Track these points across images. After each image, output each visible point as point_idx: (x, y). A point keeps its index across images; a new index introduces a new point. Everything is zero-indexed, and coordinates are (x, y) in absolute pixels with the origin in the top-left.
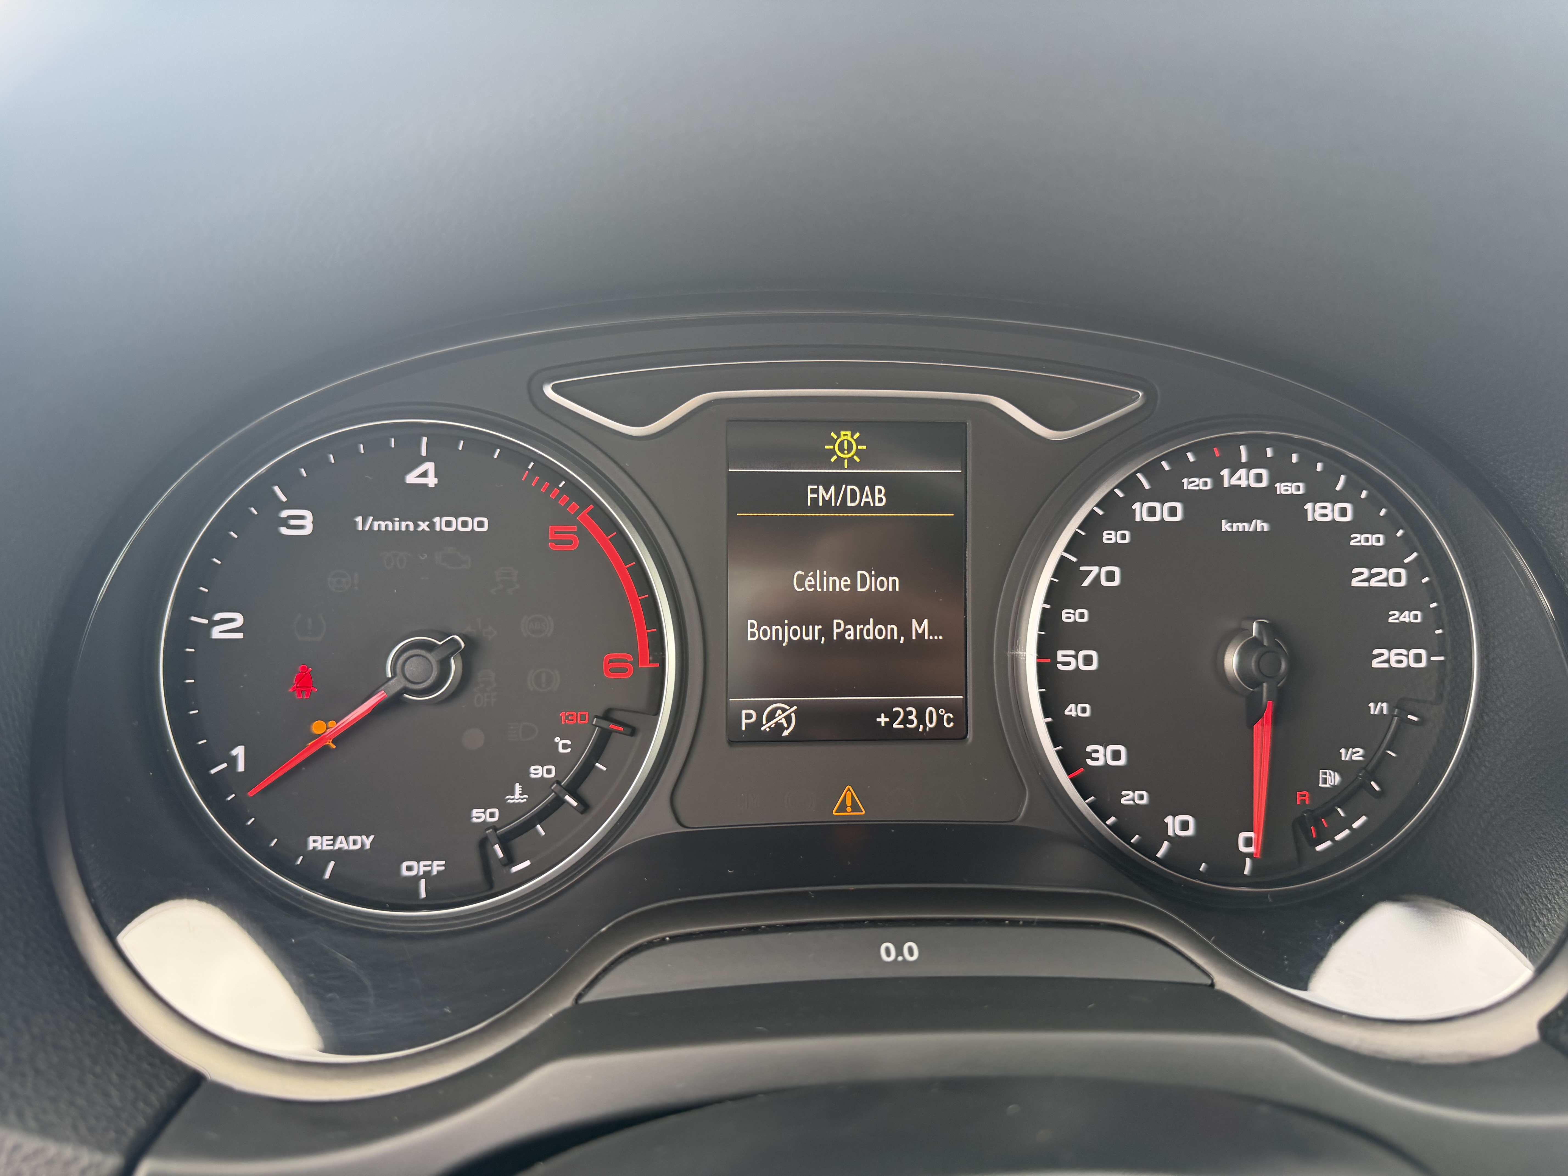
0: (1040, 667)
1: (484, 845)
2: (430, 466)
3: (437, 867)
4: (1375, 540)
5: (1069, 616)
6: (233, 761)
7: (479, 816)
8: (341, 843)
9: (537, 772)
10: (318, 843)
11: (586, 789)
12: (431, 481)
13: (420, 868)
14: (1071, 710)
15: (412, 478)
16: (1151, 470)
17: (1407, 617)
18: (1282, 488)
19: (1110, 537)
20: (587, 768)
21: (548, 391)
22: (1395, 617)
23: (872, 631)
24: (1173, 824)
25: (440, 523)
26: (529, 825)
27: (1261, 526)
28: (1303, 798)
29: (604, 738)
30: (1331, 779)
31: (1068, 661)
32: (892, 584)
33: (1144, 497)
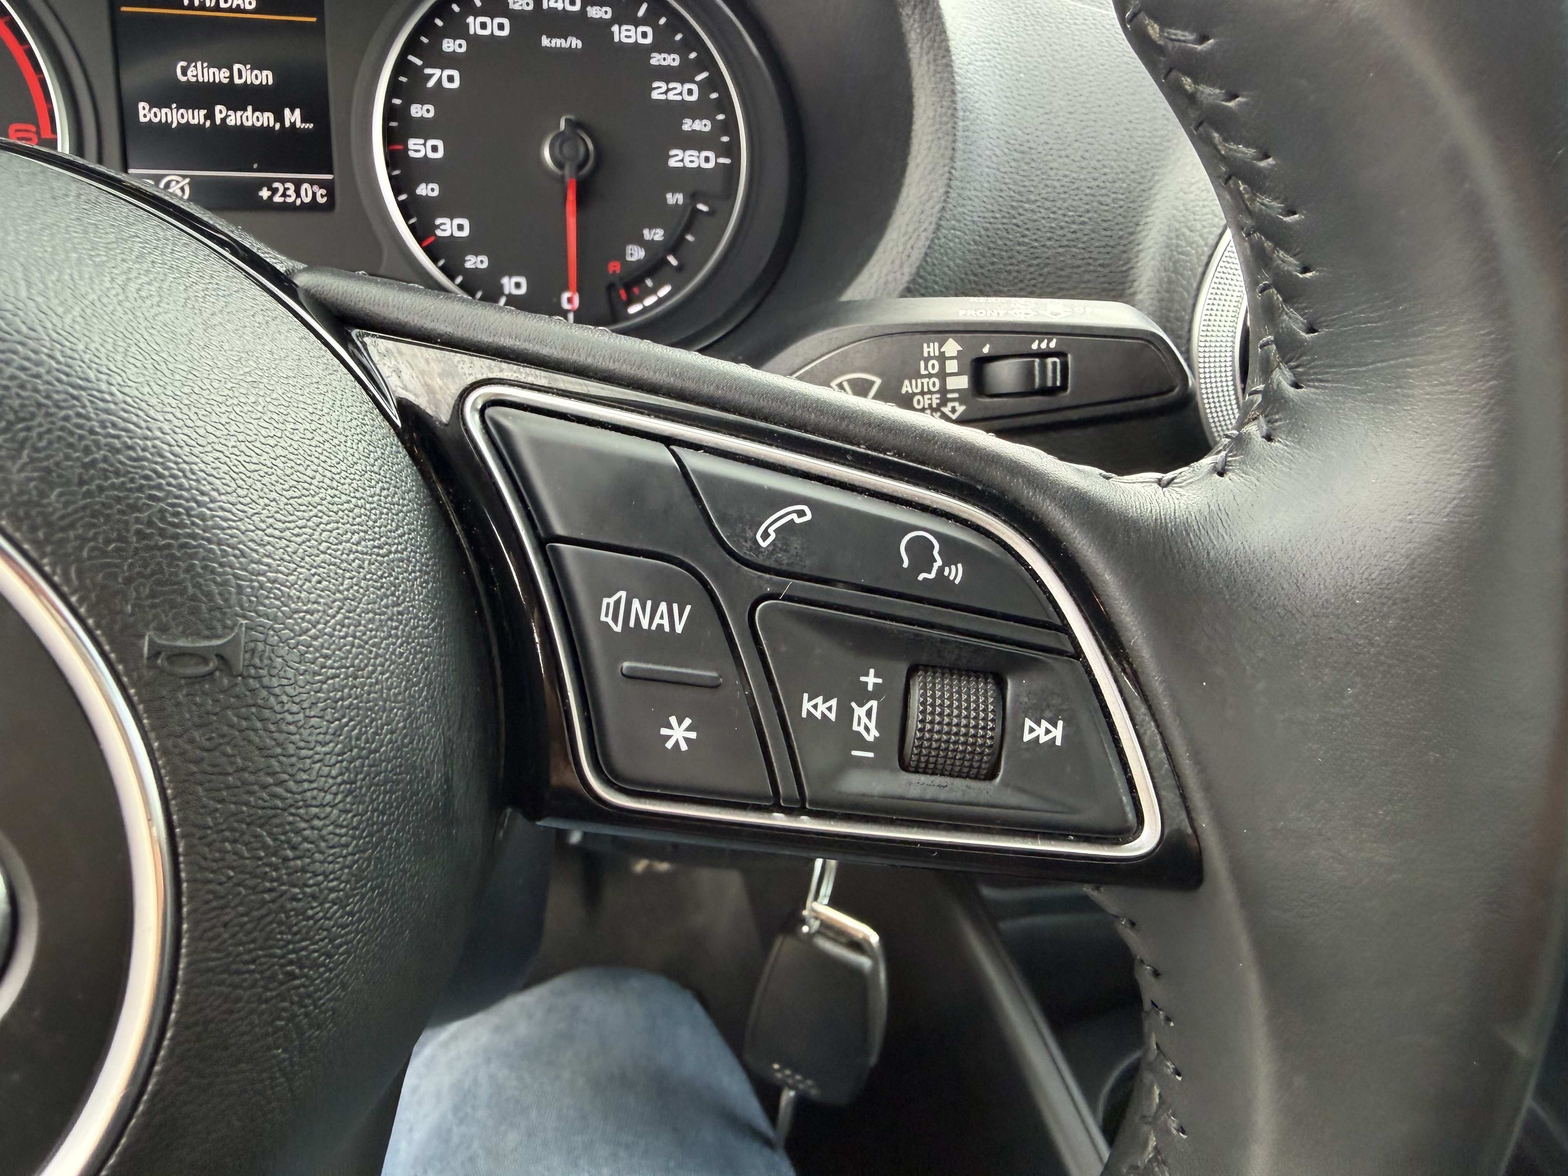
0: (388, 154)
4: (672, 60)
14: (422, 190)
17: (697, 126)
18: (595, 12)
19: (449, 46)
22: (688, 125)
23: (250, 117)
24: (508, 284)
27: (576, 43)
28: (614, 267)
30: (636, 254)
31: (417, 148)
32: (266, 77)
33: (477, 13)
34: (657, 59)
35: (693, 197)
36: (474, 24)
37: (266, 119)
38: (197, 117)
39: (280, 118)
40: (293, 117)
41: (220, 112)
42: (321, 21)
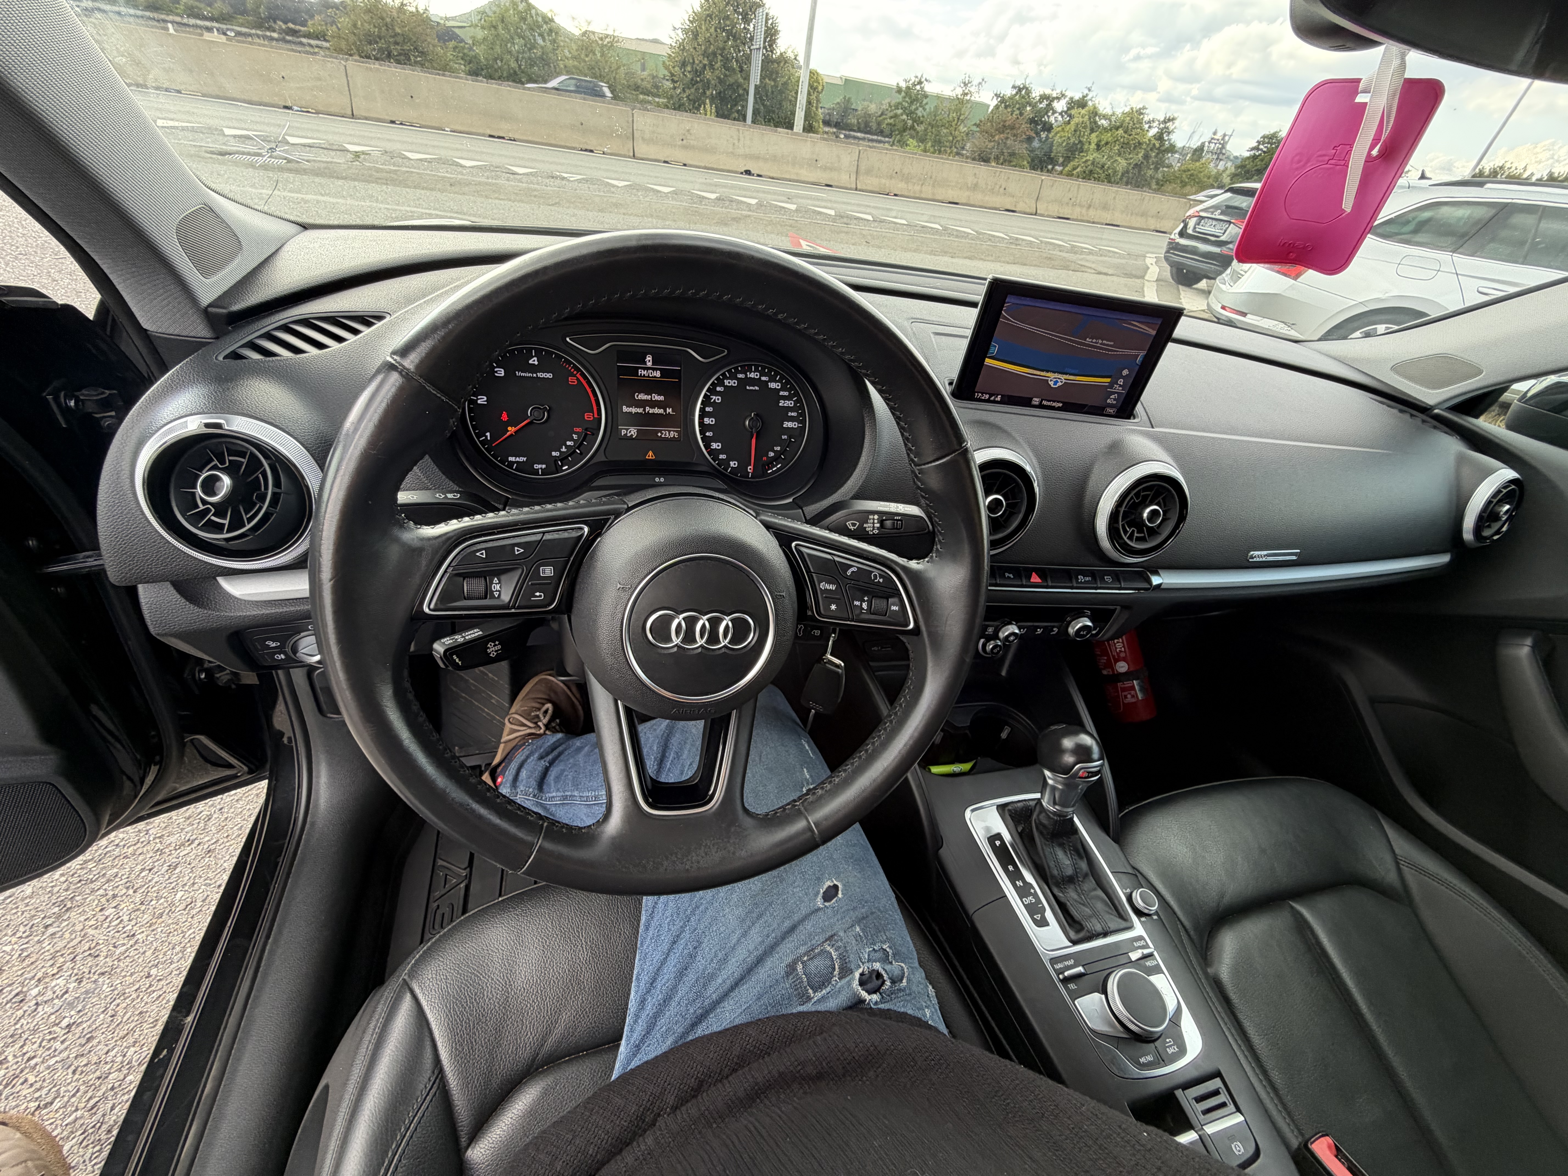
0: (700, 423)
1: (556, 461)
2: (535, 359)
3: (544, 466)
4: (786, 393)
5: (707, 409)
6: (486, 437)
7: (554, 454)
8: (518, 459)
9: (569, 443)
10: (511, 459)
11: (581, 448)
12: (536, 363)
13: (540, 466)
14: (707, 434)
15: (531, 362)
16: (729, 371)
17: (793, 414)
18: (763, 378)
19: (718, 389)
20: (582, 443)
21: (568, 339)
22: (790, 414)
23: (656, 411)
24: (732, 464)
25: (539, 375)
26: (567, 457)
27: (757, 388)
28: (765, 458)
29: (586, 435)
30: (771, 454)
31: (707, 421)
32: (662, 398)
33: (727, 378)
34: (781, 393)
35: (790, 437)
36: (726, 382)
37: (661, 411)
38: (640, 410)
39: (665, 411)
40: (669, 410)
41: (647, 409)
42: (680, 381)
